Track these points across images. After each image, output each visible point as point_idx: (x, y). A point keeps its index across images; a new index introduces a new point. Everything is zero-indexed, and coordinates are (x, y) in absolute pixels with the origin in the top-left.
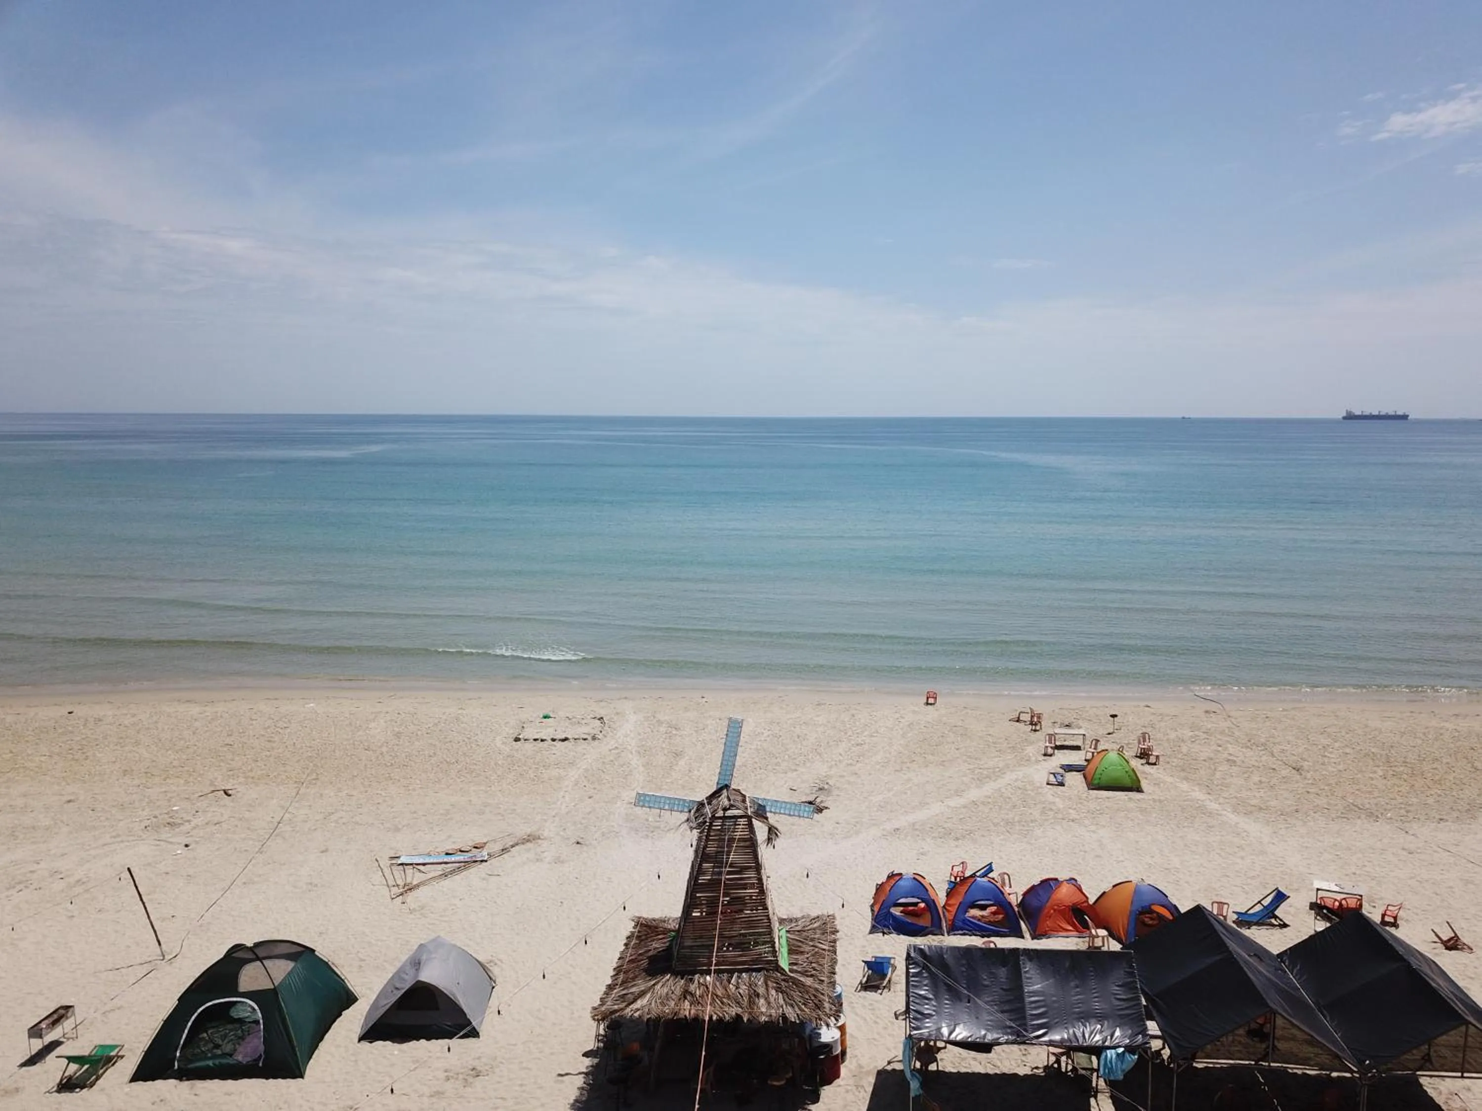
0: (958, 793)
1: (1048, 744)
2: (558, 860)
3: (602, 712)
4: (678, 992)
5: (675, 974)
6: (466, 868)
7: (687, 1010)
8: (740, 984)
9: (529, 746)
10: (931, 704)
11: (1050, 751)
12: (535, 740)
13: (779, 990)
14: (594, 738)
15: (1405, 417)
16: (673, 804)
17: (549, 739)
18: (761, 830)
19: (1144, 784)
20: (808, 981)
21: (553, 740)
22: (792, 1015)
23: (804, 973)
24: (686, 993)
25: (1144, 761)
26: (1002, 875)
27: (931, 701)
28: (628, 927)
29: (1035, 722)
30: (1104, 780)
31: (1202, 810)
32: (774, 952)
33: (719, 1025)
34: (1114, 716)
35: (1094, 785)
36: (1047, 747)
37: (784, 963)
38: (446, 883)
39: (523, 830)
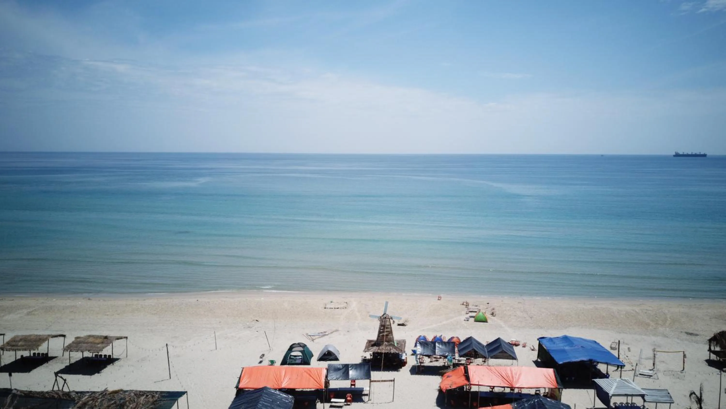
0: (441, 322)
1: (467, 311)
2: (344, 335)
3: (346, 301)
4: (377, 349)
5: (377, 346)
6: (324, 336)
7: (379, 351)
8: (388, 348)
9: (329, 310)
10: (440, 300)
11: (468, 312)
12: (330, 308)
13: (395, 349)
14: (346, 308)
15: (705, 155)
16: (376, 317)
17: (334, 308)
18: (392, 321)
19: (488, 321)
20: (400, 348)
21: (335, 308)
22: (397, 352)
23: (399, 347)
24: (379, 349)
25: (492, 315)
26: (444, 337)
27: (439, 299)
28: (366, 341)
29: (467, 305)
30: (478, 319)
31: (501, 327)
32: (394, 343)
33: (385, 353)
34: (488, 303)
35: (476, 321)
36: (467, 312)
37: (396, 345)
38: (320, 339)
39: (334, 329)
